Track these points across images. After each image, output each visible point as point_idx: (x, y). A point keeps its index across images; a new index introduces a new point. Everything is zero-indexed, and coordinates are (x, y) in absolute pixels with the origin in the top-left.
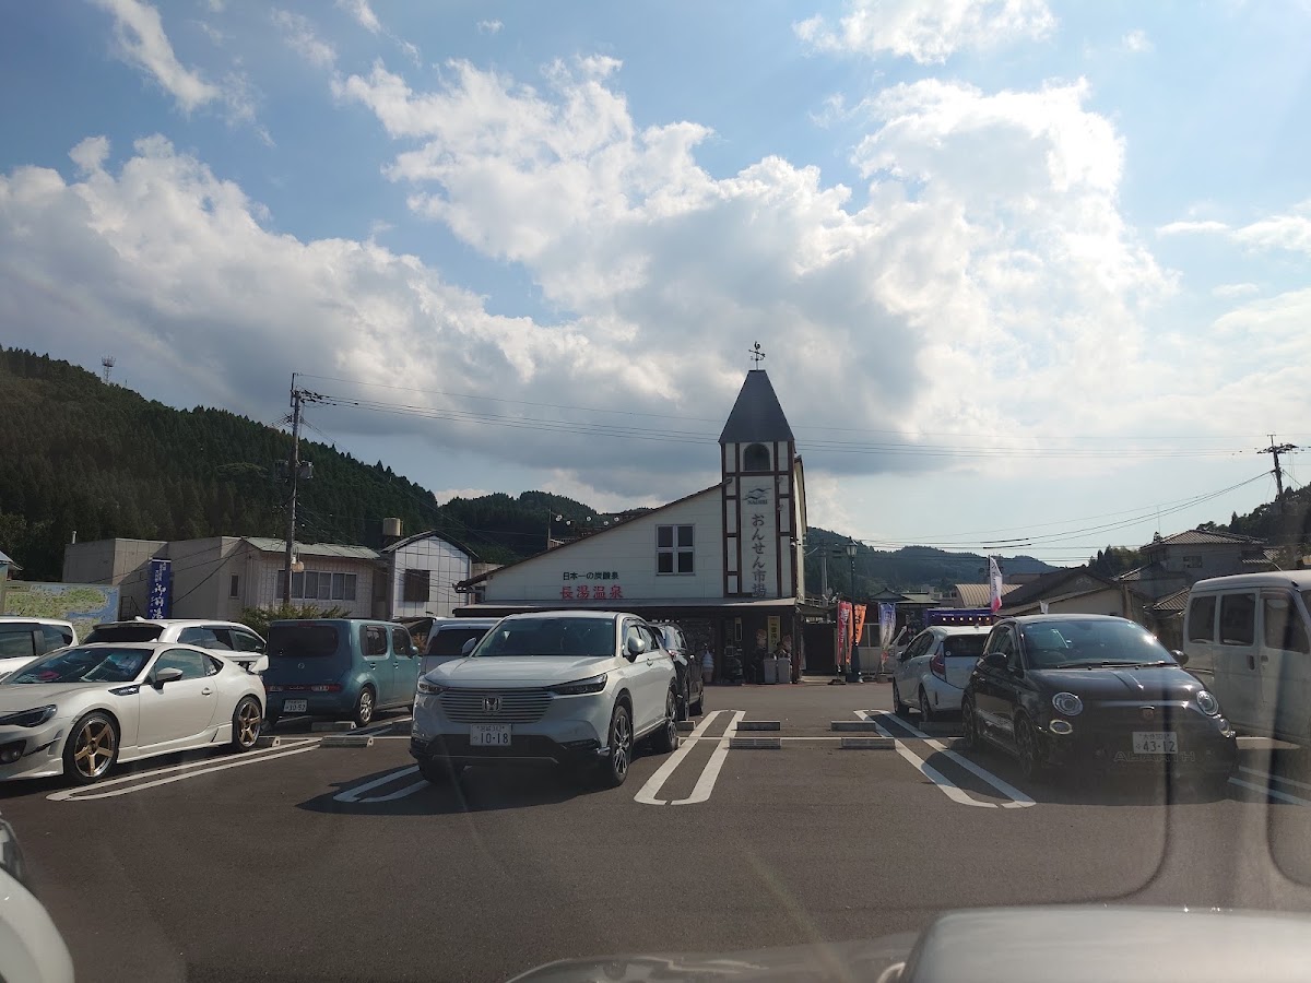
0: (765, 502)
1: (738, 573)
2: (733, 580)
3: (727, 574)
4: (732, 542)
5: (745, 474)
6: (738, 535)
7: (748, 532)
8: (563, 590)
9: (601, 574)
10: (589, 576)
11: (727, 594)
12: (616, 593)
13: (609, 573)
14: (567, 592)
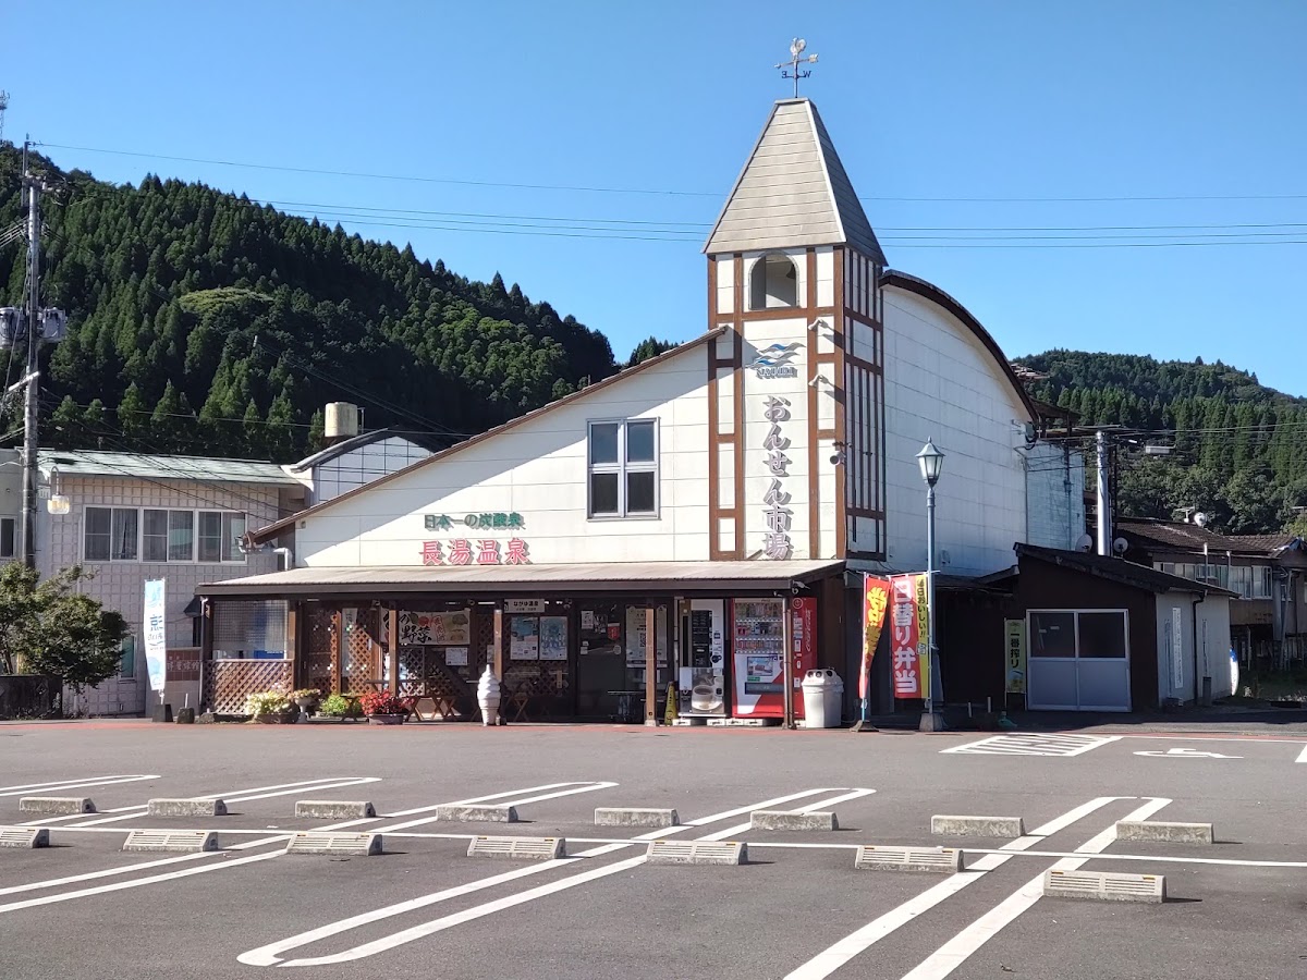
0: (793, 373)
1: (738, 513)
2: (727, 526)
3: (716, 513)
4: (726, 452)
5: (751, 317)
6: (738, 438)
7: (758, 430)
8: (425, 549)
9: (490, 516)
10: (470, 521)
11: (716, 554)
12: (516, 553)
13: (504, 516)
14: (431, 552)
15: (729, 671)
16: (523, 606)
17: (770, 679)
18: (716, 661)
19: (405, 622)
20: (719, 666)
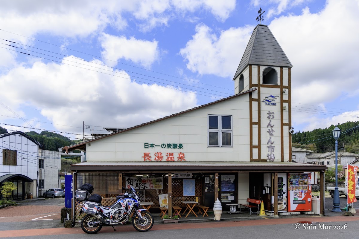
0: (275, 104)
1: (259, 147)
2: (255, 151)
3: (252, 147)
4: (255, 127)
5: (263, 86)
6: (259, 123)
7: (264, 122)
8: (145, 156)
9: (171, 145)
10: (163, 146)
11: (252, 160)
12: (181, 157)
13: (177, 145)
14: (146, 156)
15: (288, 197)
16: (184, 176)
17: (301, 199)
18: (284, 194)
19: (136, 181)
20: (285, 195)
